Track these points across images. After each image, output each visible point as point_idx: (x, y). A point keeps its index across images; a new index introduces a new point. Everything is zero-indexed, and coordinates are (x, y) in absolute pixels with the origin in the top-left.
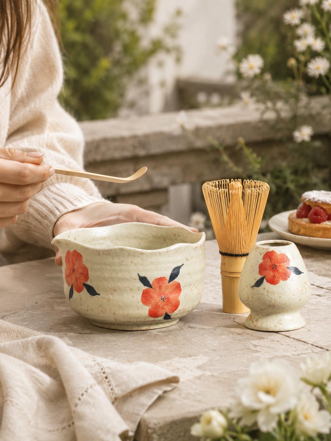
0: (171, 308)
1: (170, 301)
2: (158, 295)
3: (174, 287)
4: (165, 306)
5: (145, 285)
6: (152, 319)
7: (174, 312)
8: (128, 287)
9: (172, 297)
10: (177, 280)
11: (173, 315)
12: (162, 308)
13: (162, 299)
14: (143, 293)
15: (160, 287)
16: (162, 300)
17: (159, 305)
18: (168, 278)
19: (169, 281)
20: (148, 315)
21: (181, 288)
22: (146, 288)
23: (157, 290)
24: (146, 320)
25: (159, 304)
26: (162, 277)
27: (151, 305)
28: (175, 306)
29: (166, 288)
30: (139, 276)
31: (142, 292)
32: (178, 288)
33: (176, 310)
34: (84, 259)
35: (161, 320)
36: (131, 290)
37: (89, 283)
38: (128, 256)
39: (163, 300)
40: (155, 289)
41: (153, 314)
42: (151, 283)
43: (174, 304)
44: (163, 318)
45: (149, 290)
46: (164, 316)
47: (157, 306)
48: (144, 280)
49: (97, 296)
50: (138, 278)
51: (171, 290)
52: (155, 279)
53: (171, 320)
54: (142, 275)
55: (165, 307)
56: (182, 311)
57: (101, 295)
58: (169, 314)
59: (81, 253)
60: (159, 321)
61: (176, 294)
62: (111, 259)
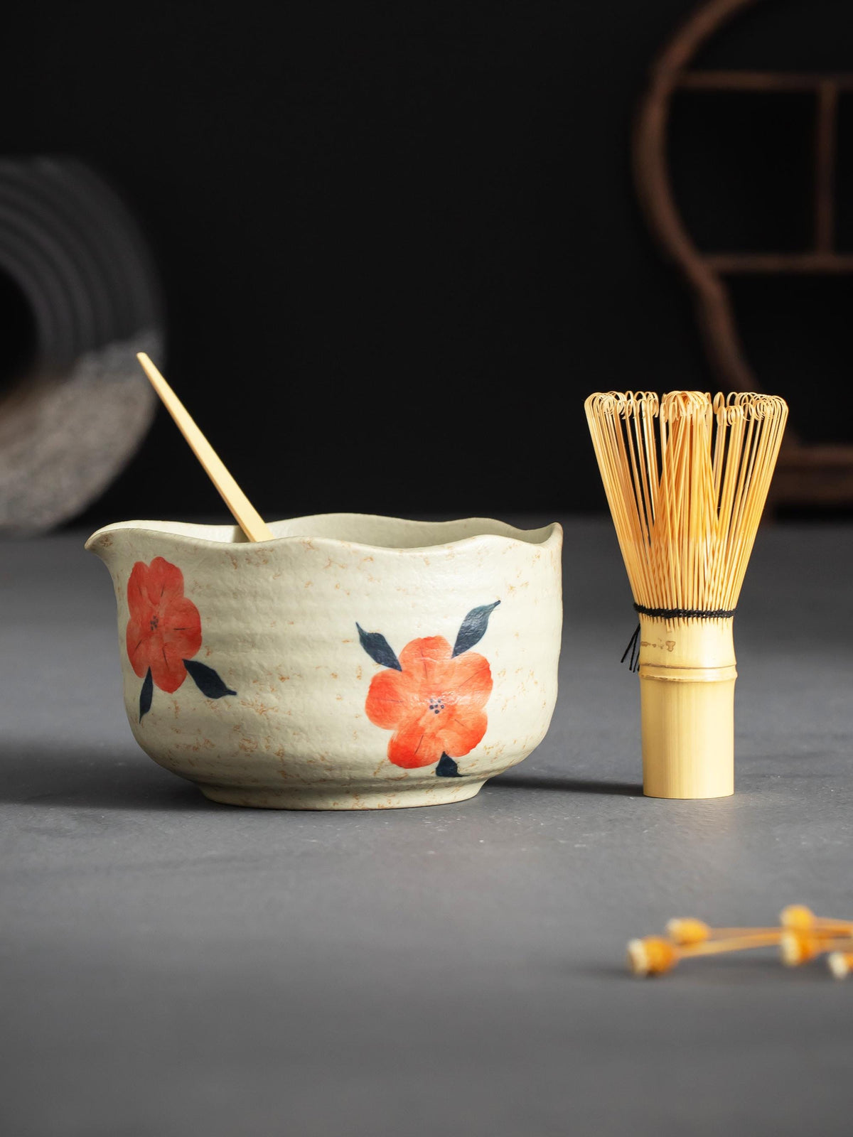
0: (459, 738)
1: (459, 716)
2: (420, 692)
3: (470, 671)
4: (442, 731)
5: (378, 659)
6: (400, 771)
7: (468, 752)
8: (327, 667)
9: (463, 700)
10: (478, 649)
11: (464, 763)
12: (433, 736)
13: (431, 707)
14: (372, 687)
15: (427, 667)
16: (434, 710)
17: (423, 729)
18: (452, 642)
19: (456, 653)
20: (387, 758)
21: (492, 677)
22: (383, 668)
23: (419, 677)
24: (381, 775)
25: (421, 723)
26: (432, 636)
27: (396, 725)
28: (472, 731)
29: (445, 673)
30: (361, 631)
31: (370, 683)
32: (483, 673)
33: (474, 746)
34: (188, 580)
35: (428, 778)
36: (335, 676)
37: (200, 657)
38: (327, 567)
39: (437, 712)
40: (410, 675)
41: (403, 755)
42: (398, 652)
43: (470, 725)
44: (434, 770)
45: (391, 675)
46: (436, 764)
47: (414, 731)
48: (375, 645)
49: (229, 698)
50: (357, 636)
51: (461, 679)
52: (412, 643)
53: (457, 779)
54: (369, 628)
55: (441, 734)
56: (493, 753)
57: (239, 693)
58: (454, 758)
59: (177, 565)
60: (421, 779)
61: (478, 697)
62: (271, 579)
